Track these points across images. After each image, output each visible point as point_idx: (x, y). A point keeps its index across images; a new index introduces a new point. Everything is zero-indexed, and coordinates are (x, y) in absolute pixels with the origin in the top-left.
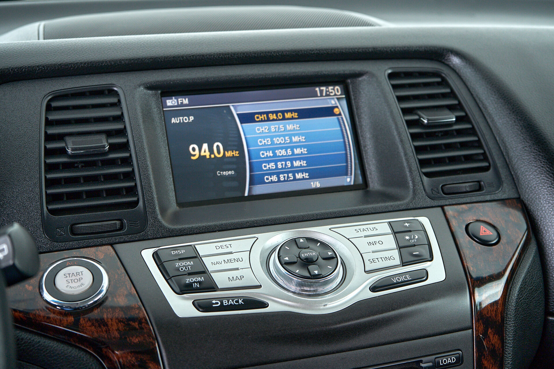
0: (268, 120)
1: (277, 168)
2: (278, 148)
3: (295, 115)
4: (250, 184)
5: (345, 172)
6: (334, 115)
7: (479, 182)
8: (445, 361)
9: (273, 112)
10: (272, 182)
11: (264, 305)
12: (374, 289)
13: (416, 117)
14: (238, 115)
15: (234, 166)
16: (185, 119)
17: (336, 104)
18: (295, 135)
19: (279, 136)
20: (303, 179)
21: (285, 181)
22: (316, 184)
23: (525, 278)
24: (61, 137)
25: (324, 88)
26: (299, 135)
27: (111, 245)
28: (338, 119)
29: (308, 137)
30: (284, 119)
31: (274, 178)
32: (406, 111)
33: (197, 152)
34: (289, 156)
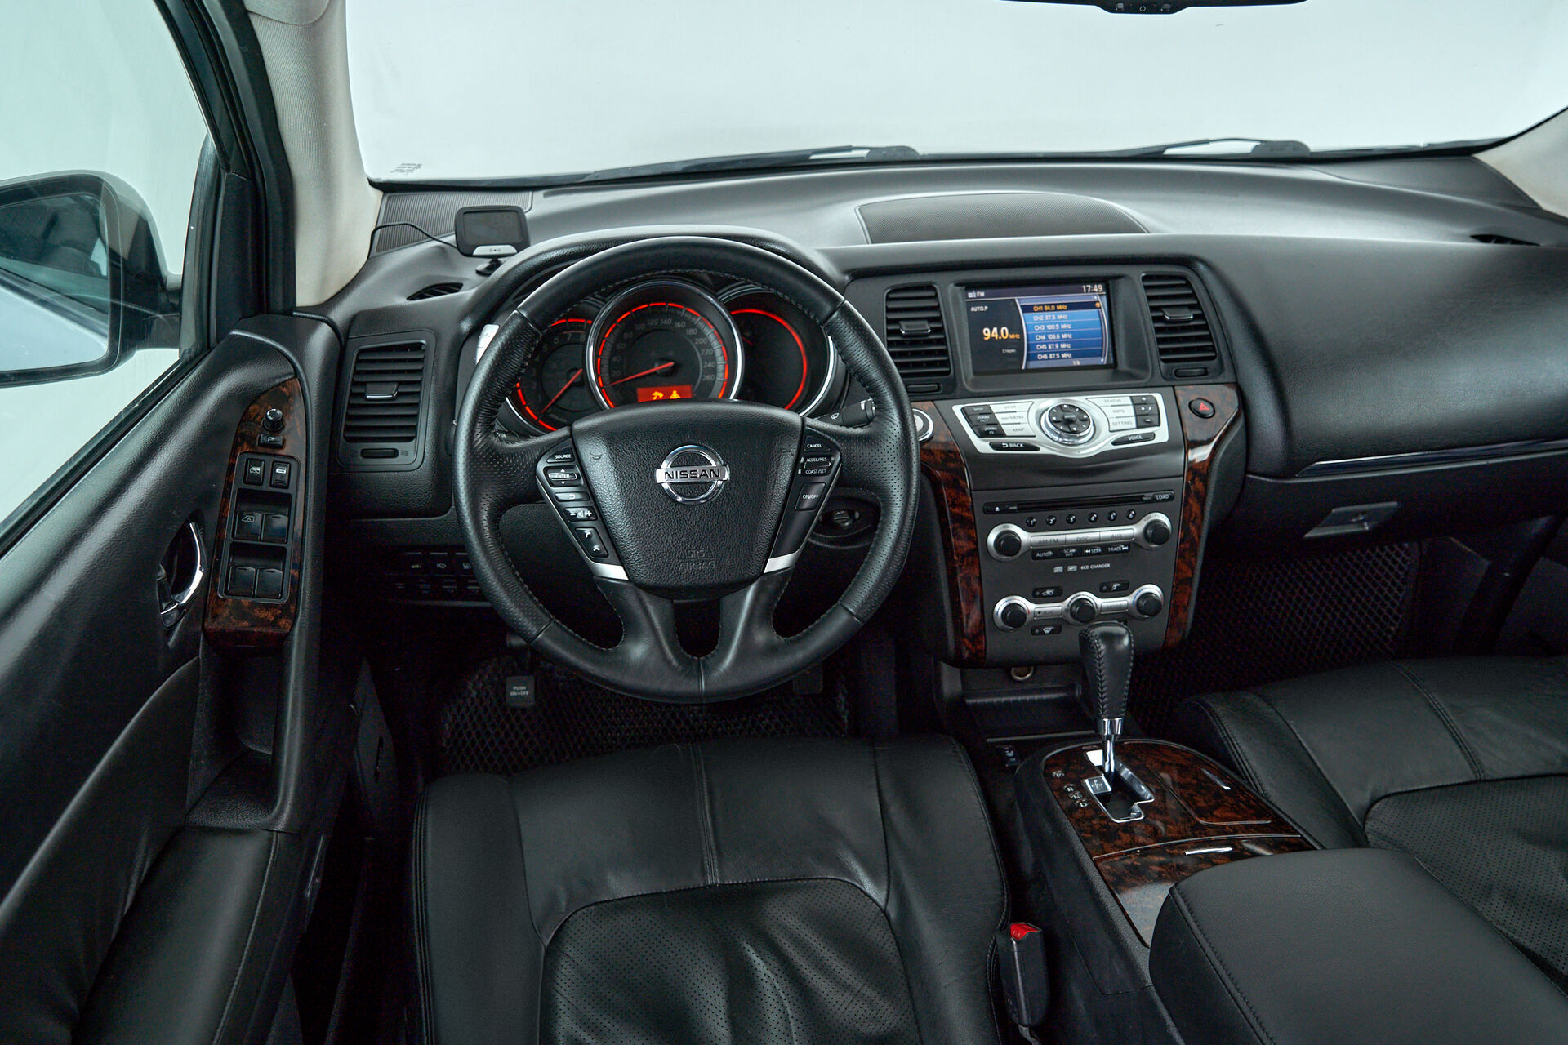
0: (1044, 310)
1: (1048, 348)
2: (1049, 333)
3: (1065, 307)
4: (1027, 360)
5: (1100, 354)
6: (1095, 308)
7: (1205, 369)
8: (1161, 498)
9: (1048, 305)
10: (1043, 359)
11: (1037, 449)
12: (1114, 443)
13: (1161, 314)
14: (1021, 306)
15: (1015, 346)
16: (981, 309)
17: (1098, 299)
18: (1063, 323)
19: (1051, 324)
20: (1068, 358)
21: (1053, 359)
22: (1077, 363)
23: (1230, 444)
24: (896, 321)
25: (1089, 286)
26: (1066, 323)
27: (932, 401)
28: (1099, 311)
29: (1074, 325)
30: (1056, 310)
31: (1045, 356)
32: (1153, 309)
33: (989, 334)
34: (1058, 339)
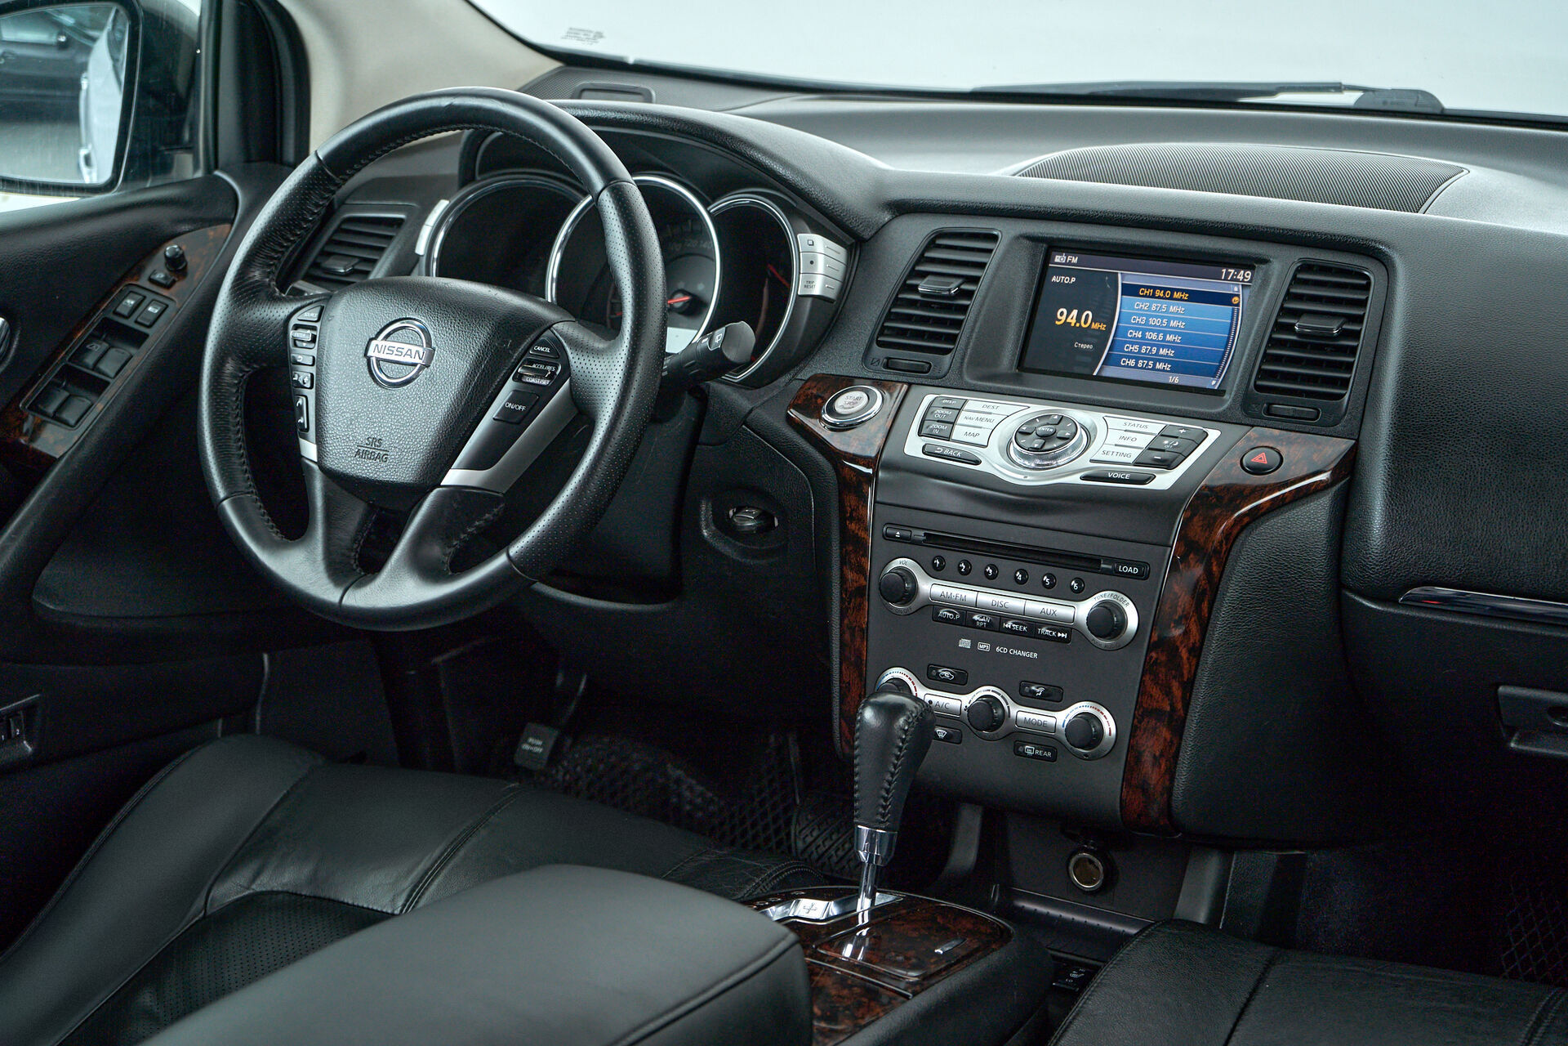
0: (1153, 296)
1: (1139, 352)
2: (1150, 330)
3: (1185, 296)
4: (1104, 364)
5: (1214, 373)
6: (1230, 304)
7: (1318, 410)
8: (1125, 569)
9: (1161, 289)
10: (1128, 366)
11: (977, 462)
12: (1085, 478)
13: (1290, 321)
14: (1122, 284)
15: (1095, 340)
16: (1066, 280)
17: (1239, 291)
18: (1174, 319)
19: (1157, 317)
20: (1164, 370)
21: (1142, 368)
22: (1175, 379)
24: (923, 275)
25: (1232, 271)
26: (1179, 319)
27: (911, 385)
28: (1233, 309)
29: (1190, 324)
30: (1171, 298)
31: (1132, 363)
32: (1283, 312)
33: (1064, 318)
34: (1159, 341)
